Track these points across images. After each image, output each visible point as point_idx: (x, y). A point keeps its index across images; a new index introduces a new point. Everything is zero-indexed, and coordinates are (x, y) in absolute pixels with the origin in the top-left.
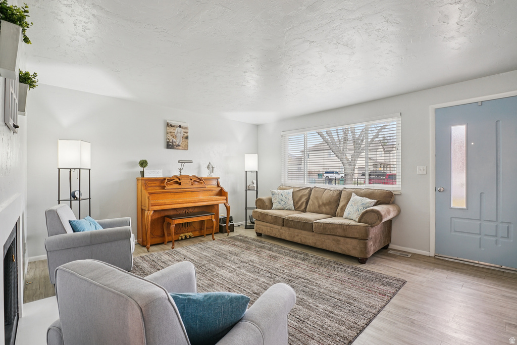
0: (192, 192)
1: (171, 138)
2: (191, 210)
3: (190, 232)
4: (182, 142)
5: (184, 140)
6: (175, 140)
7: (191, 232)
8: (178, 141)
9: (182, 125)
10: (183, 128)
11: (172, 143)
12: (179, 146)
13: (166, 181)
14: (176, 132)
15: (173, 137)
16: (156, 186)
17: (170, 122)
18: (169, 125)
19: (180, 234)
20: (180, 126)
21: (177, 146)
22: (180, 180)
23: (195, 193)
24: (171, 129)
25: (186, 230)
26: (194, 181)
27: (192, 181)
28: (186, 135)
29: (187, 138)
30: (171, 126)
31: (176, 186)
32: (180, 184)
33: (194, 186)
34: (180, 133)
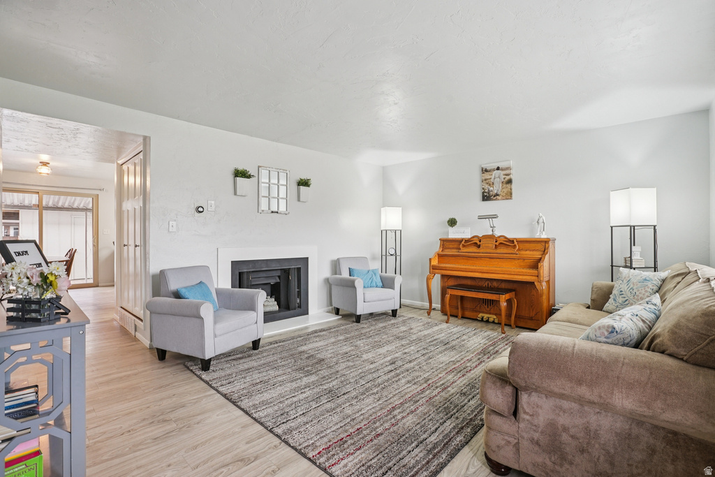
0: (490, 258)
1: (486, 186)
2: (495, 284)
3: (493, 314)
4: (503, 189)
5: (505, 186)
6: (492, 188)
7: (496, 314)
8: (496, 188)
9: (501, 165)
10: (502, 170)
11: (489, 193)
12: (498, 195)
13: (463, 243)
14: (493, 177)
15: (490, 185)
16: (453, 248)
17: (484, 166)
18: (485, 171)
19: (480, 312)
20: (498, 169)
21: (494, 196)
22: (480, 241)
23: (495, 260)
24: (487, 176)
25: (488, 309)
26: (501, 243)
27: (497, 244)
28: (508, 178)
29: (510, 182)
30: (486, 171)
31: (474, 249)
32: (479, 247)
33: (498, 251)
34: (499, 177)
